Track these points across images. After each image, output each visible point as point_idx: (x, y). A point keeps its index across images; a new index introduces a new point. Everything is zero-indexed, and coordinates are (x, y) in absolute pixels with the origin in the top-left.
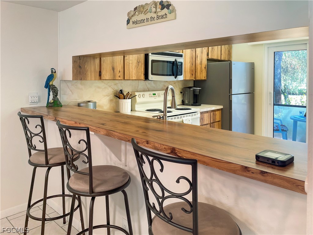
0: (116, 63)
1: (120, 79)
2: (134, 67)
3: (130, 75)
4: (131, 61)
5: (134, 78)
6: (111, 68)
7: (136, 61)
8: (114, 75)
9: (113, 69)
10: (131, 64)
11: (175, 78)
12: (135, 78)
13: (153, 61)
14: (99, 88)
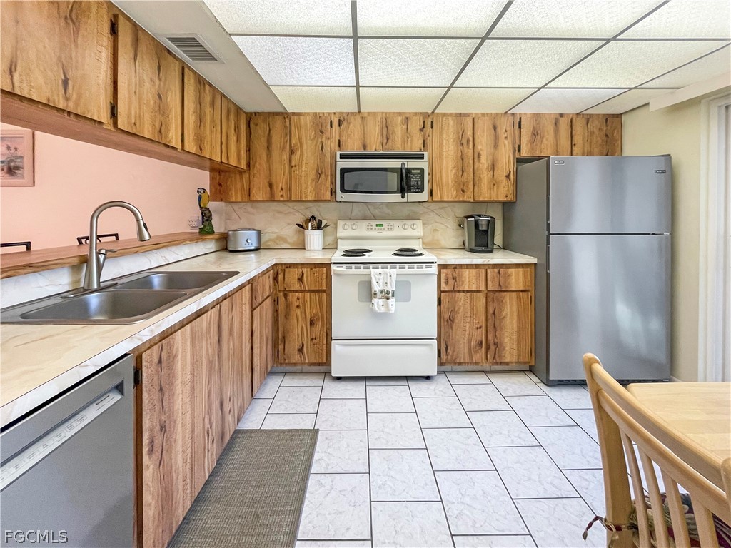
0: (276, 176)
1: (282, 199)
2: (310, 181)
3: (301, 193)
4: (303, 173)
5: (309, 198)
6: (267, 184)
7: (314, 172)
8: (272, 194)
9: (271, 185)
10: (303, 178)
11: (403, 197)
12: (313, 199)
13: (343, 171)
14: (280, 212)
